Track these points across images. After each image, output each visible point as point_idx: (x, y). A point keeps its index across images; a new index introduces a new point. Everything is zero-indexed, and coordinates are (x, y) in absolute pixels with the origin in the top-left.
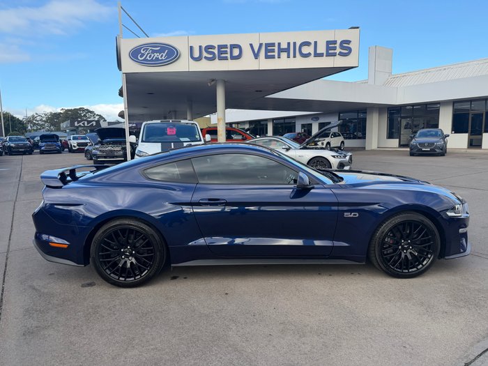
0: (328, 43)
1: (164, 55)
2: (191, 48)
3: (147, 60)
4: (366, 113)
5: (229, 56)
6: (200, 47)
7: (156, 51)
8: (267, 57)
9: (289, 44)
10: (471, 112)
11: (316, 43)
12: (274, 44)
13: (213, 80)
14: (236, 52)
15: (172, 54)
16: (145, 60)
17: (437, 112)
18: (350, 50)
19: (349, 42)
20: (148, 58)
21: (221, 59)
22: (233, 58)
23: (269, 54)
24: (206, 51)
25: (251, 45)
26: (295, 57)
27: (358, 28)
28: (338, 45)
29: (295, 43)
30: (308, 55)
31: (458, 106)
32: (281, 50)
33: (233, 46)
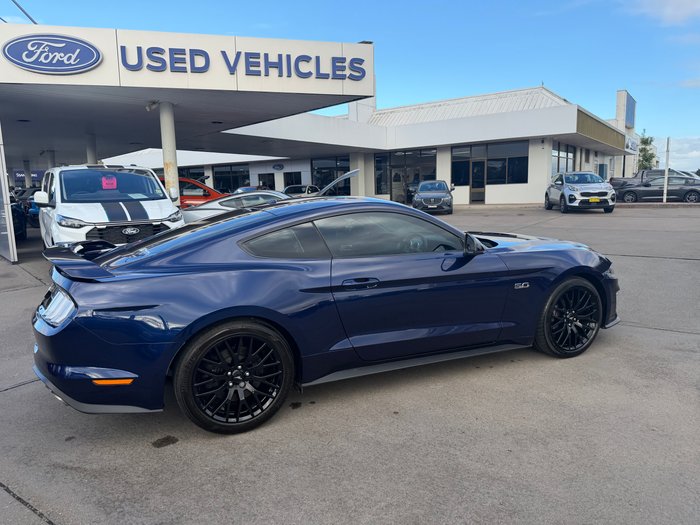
0: (335, 60)
1: (74, 57)
2: (123, 49)
3: (41, 63)
4: (348, 160)
5: (188, 66)
6: (139, 49)
7: (59, 50)
8: (249, 73)
9: (280, 56)
10: (471, 161)
11: (318, 58)
12: (259, 54)
13: (154, 103)
14: (200, 62)
15: (89, 57)
16: (36, 62)
17: (434, 159)
18: (363, 73)
19: (361, 61)
20: (42, 59)
21: (174, 70)
22: (195, 70)
23: (252, 68)
24: (150, 56)
25: (224, 53)
26: (289, 76)
27: (370, 43)
28: (347, 64)
29: (288, 57)
30: (308, 75)
31: (457, 153)
32: (269, 65)
33: (194, 53)
